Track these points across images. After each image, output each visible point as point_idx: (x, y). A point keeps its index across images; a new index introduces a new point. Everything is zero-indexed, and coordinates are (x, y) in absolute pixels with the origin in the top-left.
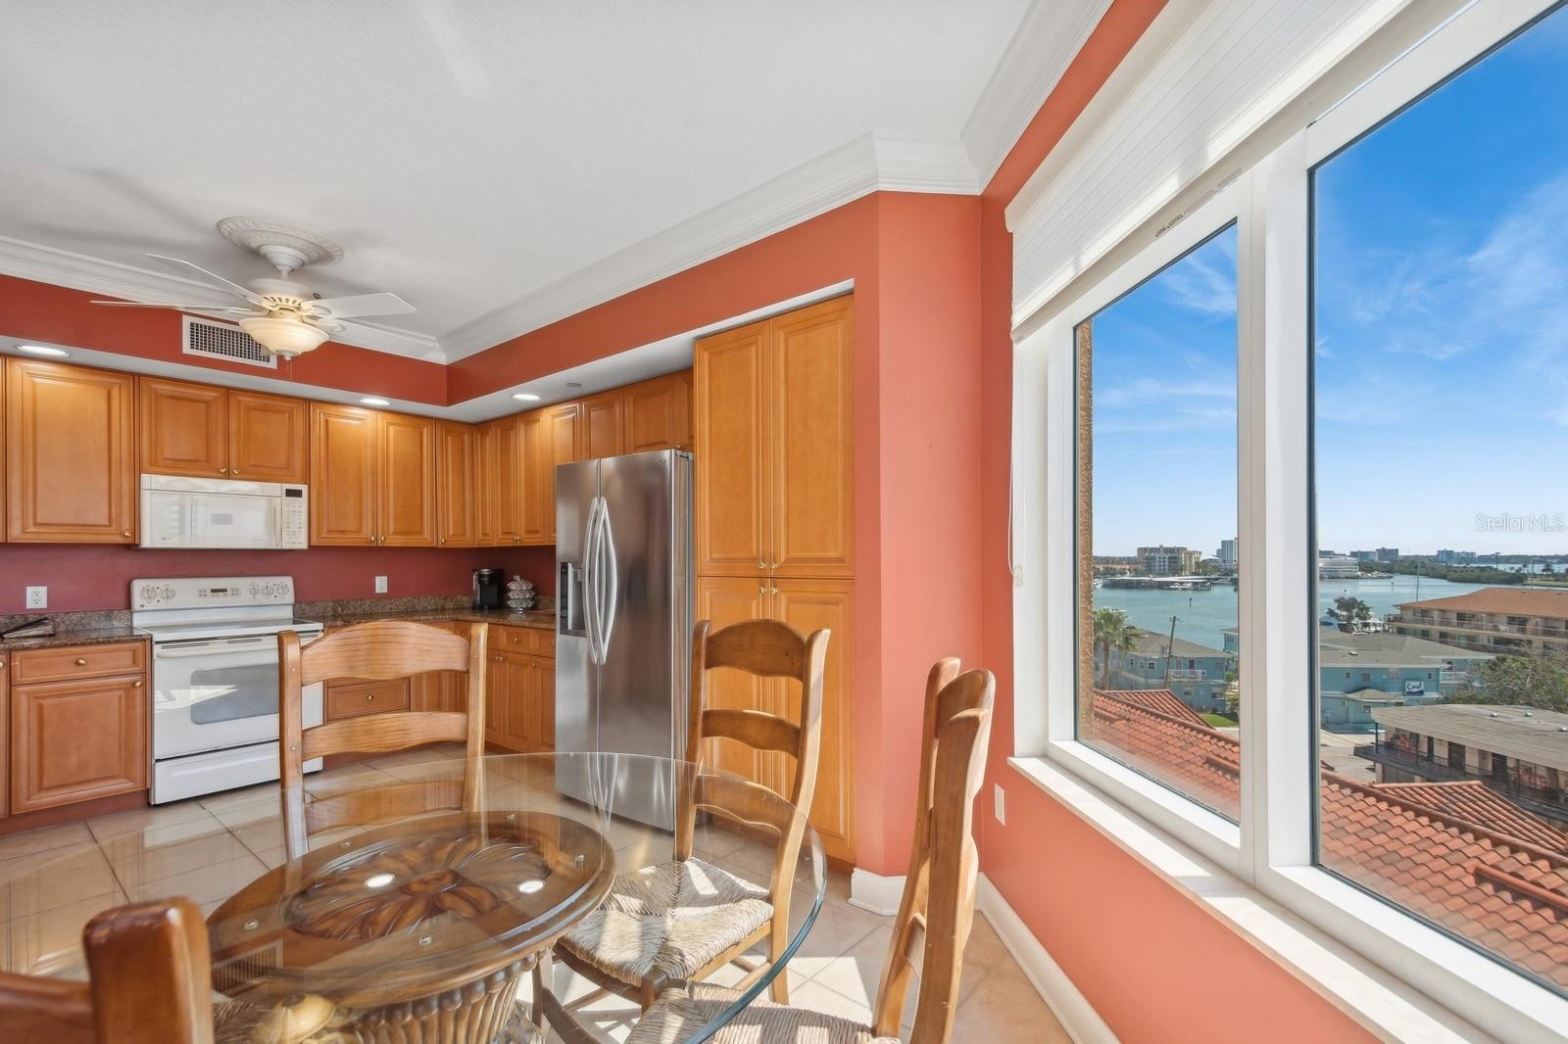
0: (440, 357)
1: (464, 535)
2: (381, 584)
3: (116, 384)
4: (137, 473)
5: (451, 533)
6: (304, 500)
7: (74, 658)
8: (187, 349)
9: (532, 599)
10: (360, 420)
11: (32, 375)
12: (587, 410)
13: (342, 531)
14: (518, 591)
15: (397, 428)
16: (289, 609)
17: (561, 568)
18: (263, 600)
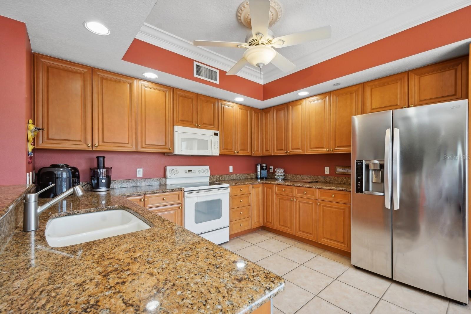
0: (262, 82)
1: (258, 151)
2: (231, 169)
3: (167, 91)
4: (173, 126)
5: (255, 150)
6: (218, 137)
7: (162, 197)
8: (195, 75)
9: (284, 175)
10: (232, 107)
11: (144, 86)
12: (334, 97)
13: (227, 149)
14: (280, 173)
15: (242, 110)
16: (208, 178)
17: (357, 163)
18: (202, 174)
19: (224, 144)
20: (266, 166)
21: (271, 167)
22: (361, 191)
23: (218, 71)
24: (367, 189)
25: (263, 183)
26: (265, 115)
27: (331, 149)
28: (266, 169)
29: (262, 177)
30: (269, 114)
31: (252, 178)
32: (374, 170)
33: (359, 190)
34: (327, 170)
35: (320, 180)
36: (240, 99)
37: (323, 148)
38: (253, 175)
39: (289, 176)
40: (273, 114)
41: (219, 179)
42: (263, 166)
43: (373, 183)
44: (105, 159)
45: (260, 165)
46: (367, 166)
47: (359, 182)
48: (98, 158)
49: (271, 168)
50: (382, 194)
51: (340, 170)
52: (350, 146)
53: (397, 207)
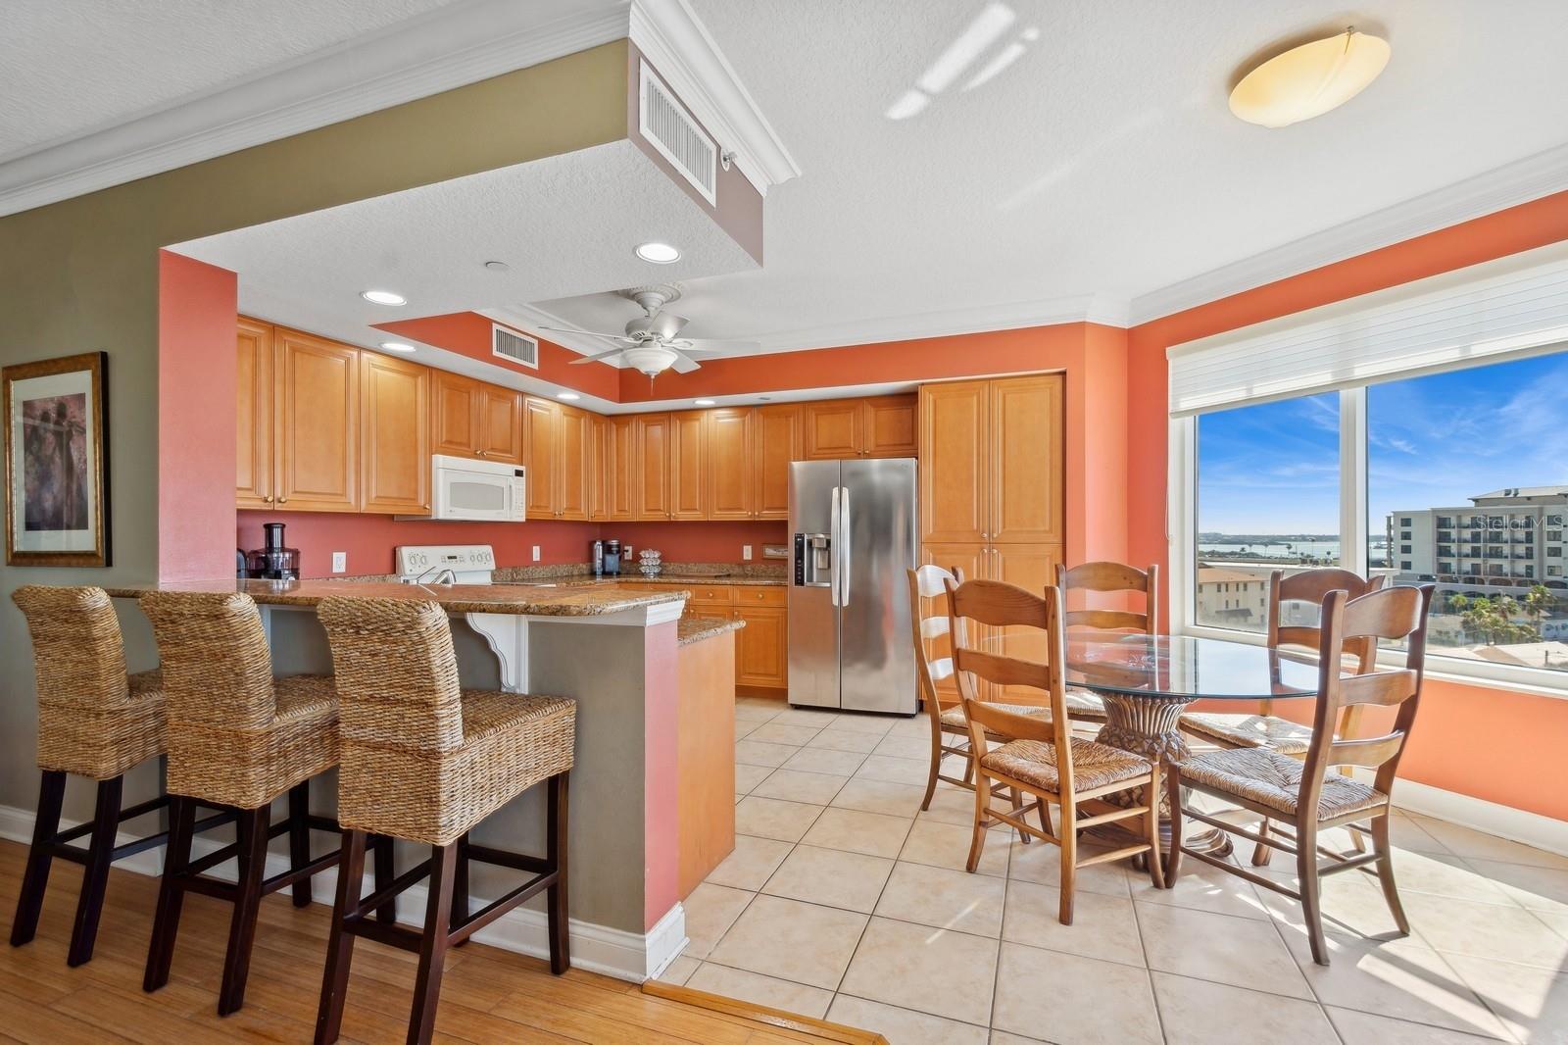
1: (602, 511)
3: (419, 375)
4: (430, 454)
5: (595, 509)
6: (523, 479)
8: (493, 352)
9: (660, 563)
10: (549, 410)
11: (374, 366)
12: (761, 417)
13: (538, 507)
14: (650, 559)
15: (569, 418)
16: (489, 574)
17: (796, 538)
18: (478, 566)
19: (534, 495)
20: (618, 546)
21: (626, 548)
22: (802, 584)
23: (535, 342)
24: (810, 579)
25: (618, 583)
26: (617, 430)
27: (756, 513)
28: (618, 552)
29: (607, 570)
30: (627, 429)
31: (583, 575)
32: (819, 549)
33: (799, 582)
34: (747, 553)
35: (735, 573)
36: (570, 396)
37: (740, 509)
38: (584, 566)
39: (671, 567)
40: (637, 430)
41: (513, 577)
42: (610, 547)
43: (818, 569)
44: (286, 529)
45: (603, 543)
46: (810, 543)
47: (799, 569)
48: (269, 528)
49: (627, 551)
50: (828, 585)
51: (770, 552)
52: (786, 508)
53: (846, 603)
